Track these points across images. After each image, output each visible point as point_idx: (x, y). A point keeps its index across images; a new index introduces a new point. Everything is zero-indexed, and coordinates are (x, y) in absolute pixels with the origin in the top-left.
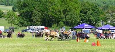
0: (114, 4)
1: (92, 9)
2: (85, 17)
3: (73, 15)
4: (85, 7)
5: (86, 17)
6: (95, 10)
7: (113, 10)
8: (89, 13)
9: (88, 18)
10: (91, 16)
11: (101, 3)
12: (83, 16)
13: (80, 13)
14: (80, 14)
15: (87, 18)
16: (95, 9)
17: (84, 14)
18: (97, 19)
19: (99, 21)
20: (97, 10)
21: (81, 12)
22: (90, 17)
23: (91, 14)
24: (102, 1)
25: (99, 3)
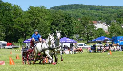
3: (43, 27)
6: (67, 22)
8: (61, 25)
10: (64, 28)
11: (79, 14)
12: (55, 29)
14: (51, 26)
16: (69, 20)
17: (55, 26)
18: (71, 32)
19: (73, 33)
21: (52, 24)
23: (64, 26)
24: (80, 11)
25: (77, 14)
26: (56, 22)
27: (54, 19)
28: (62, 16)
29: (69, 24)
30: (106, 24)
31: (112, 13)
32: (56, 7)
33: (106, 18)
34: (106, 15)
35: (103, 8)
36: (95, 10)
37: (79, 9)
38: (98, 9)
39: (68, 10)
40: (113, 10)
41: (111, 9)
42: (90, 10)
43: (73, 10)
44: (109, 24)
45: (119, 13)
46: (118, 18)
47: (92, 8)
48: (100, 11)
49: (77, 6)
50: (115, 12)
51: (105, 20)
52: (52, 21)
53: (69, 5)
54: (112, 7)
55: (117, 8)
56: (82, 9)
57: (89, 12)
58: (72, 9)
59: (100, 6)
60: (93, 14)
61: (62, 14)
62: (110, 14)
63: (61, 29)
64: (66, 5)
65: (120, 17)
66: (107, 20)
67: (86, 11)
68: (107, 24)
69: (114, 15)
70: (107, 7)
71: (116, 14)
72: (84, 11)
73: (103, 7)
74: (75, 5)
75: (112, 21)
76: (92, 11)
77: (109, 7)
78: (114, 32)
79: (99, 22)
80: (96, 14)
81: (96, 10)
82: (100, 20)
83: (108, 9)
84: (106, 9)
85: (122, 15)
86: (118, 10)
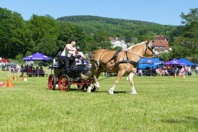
1: (75, 34)
3: (47, 42)
4: (65, 31)
7: (102, 37)
11: (93, 28)
14: (58, 41)
16: (79, 35)
17: (63, 41)
20: (82, 36)
21: (59, 38)
24: (95, 24)
25: (90, 27)
26: (65, 36)
27: (62, 32)
28: (72, 29)
29: (80, 40)
30: (125, 42)
31: (133, 29)
32: (65, 17)
33: (126, 35)
34: (126, 31)
35: (123, 22)
36: (112, 24)
37: (93, 22)
38: (117, 23)
39: (79, 22)
40: (135, 25)
41: (132, 23)
42: (107, 24)
43: (86, 22)
45: (141, 29)
46: (140, 35)
47: (109, 21)
48: (119, 26)
49: (91, 18)
50: (137, 28)
51: (125, 37)
52: (59, 35)
53: (81, 16)
54: (134, 22)
56: (97, 22)
57: (105, 26)
58: (84, 21)
59: (119, 19)
60: (110, 29)
61: (72, 27)
62: (130, 30)
64: (78, 16)
65: (142, 34)
66: (127, 37)
67: (102, 25)
69: (135, 32)
70: (127, 21)
71: (137, 30)
72: (99, 24)
73: (123, 20)
74: (88, 16)
75: (133, 39)
76: (109, 25)
77: (130, 21)
79: (117, 38)
80: (113, 28)
81: (114, 24)
82: (118, 36)
83: (129, 24)
84: (126, 23)
85: (145, 32)
86: (141, 25)
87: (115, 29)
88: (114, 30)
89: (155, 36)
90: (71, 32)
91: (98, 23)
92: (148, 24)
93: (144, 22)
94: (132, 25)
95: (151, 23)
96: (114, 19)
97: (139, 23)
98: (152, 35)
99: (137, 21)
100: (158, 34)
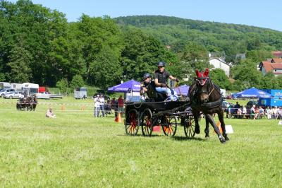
0: (197, 38)
1: (149, 47)
2: (132, 67)
5: (134, 67)
6: (154, 51)
7: (195, 53)
8: (142, 57)
9: (140, 69)
10: (146, 64)
12: (128, 64)
13: (122, 56)
14: (121, 59)
15: (137, 69)
17: (130, 58)
20: (160, 49)
21: (124, 54)
22: (144, 66)
24: (171, 30)
25: (164, 35)
26: (133, 50)
27: (128, 44)
29: (156, 57)
30: (225, 61)
31: (235, 38)
32: (121, 18)
33: (225, 49)
34: (223, 42)
35: (217, 27)
36: (200, 31)
37: (167, 26)
38: (207, 29)
39: (144, 25)
40: (238, 32)
41: (233, 30)
42: (190, 30)
43: (157, 26)
44: (231, 61)
45: (250, 39)
46: (248, 49)
47: (194, 25)
48: (211, 33)
49: (164, 20)
50: (242, 38)
51: (223, 52)
53: (147, 16)
54: (236, 27)
55: (246, 29)
56: (174, 27)
57: (189, 33)
58: (153, 24)
59: (210, 23)
62: (231, 41)
63: (141, 66)
64: (141, 16)
65: (253, 49)
67: (183, 32)
68: (227, 62)
69: (239, 43)
70: (224, 26)
71: (243, 41)
73: (217, 24)
74: (159, 17)
75: (238, 55)
76: (195, 32)
77: (229, 26)
78: (246, 78)
79: (210, 55)
80: (202, 38)
81: (203, 30)
82: (212, 51)
83: (226, 30)
84: (223, 30)
85: (257, 44)
86: (248, 33)
87: (205, 38)
88: (203, 41)
89: (273, 52)
90: (143, 43)
91: (175, 29)
92: (260, 30)
93: (253, 27)
94: (233, 32)
95: (264, 29)
96: (202, 23)
97: (245, 29)
98: (269, 50)
99: (240, 25)
100: (278, 48)
